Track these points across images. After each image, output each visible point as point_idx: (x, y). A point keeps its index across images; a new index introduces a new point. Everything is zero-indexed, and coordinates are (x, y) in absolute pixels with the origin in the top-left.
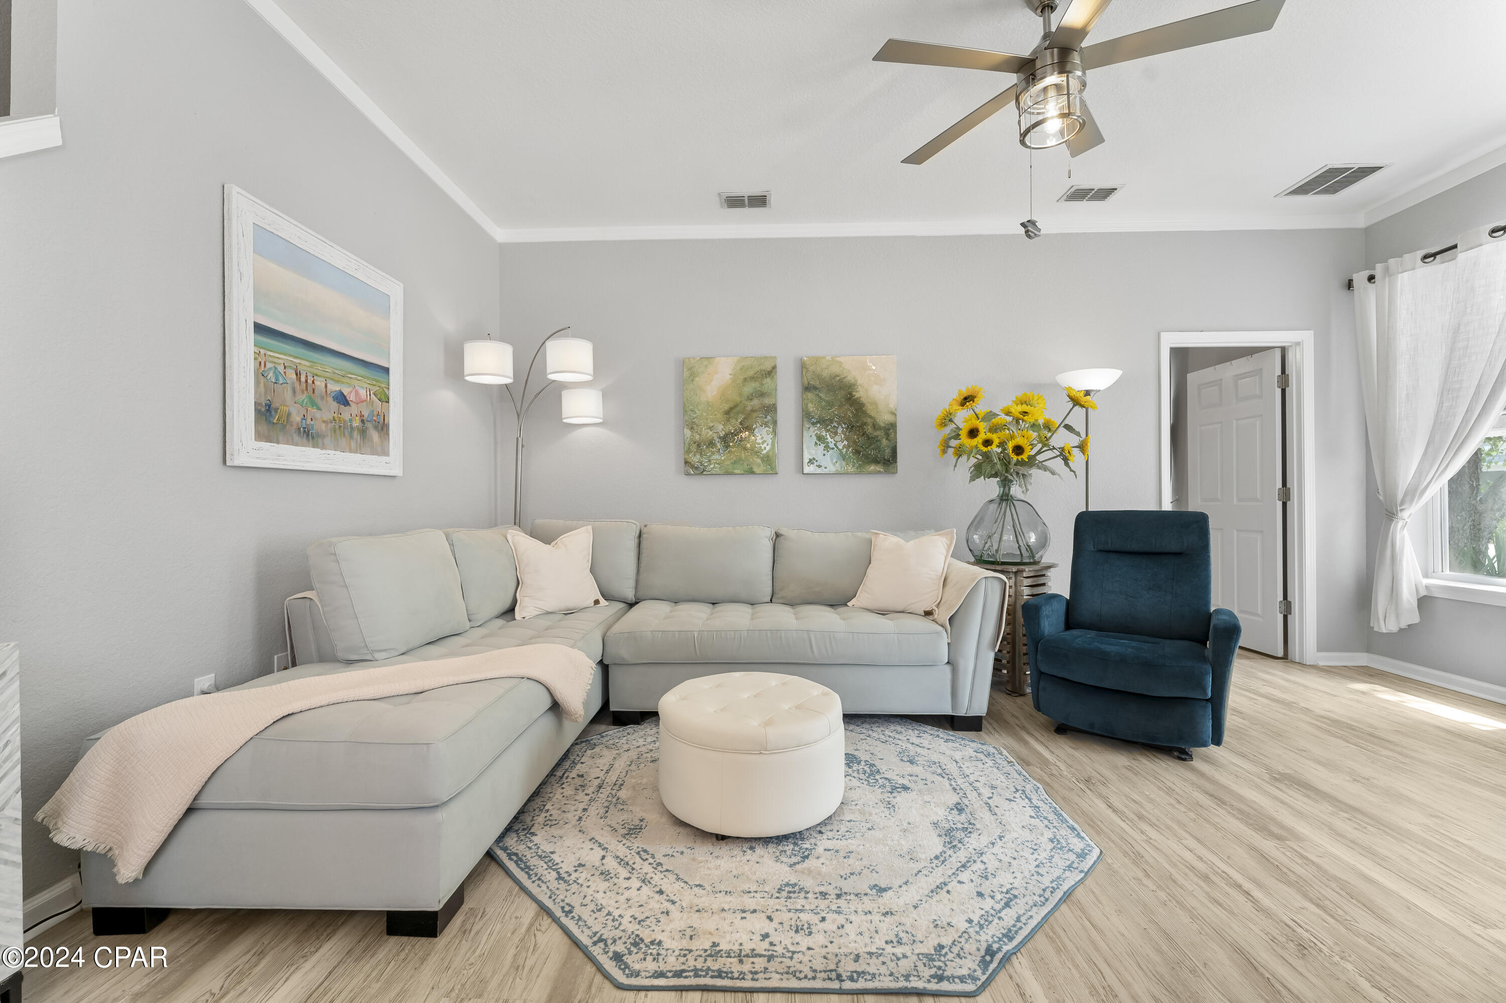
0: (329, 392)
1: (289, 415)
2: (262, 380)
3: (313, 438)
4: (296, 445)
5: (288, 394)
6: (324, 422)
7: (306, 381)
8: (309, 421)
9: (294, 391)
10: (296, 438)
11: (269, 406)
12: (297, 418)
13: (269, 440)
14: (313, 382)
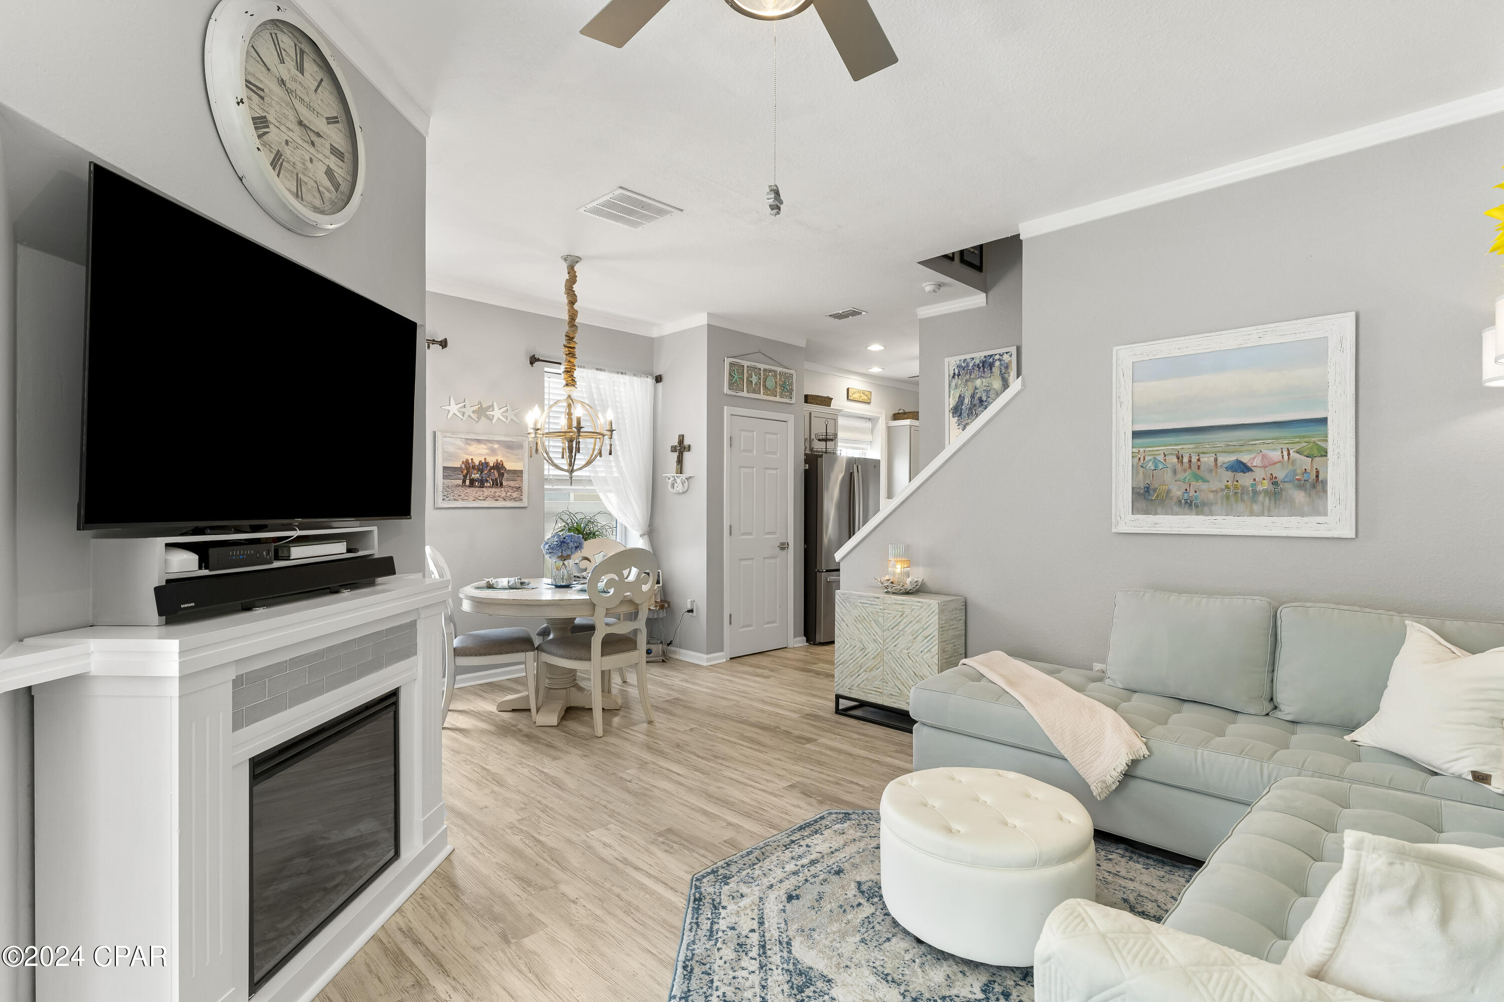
0: (1219, 463)
1: (1169, 492)
2: (1141, 470)
3: (1197, 506)
4: (1177, 514)
5: (1168, 476)
6: (1212, 491)
7: (1190, 461)
8: (1192, 493)
9: (1175, 472)
10: (1176, 509)
11: (1147, 489)
12: (1177, 492)
13: (1147, 512)
14: (1199, 460)
